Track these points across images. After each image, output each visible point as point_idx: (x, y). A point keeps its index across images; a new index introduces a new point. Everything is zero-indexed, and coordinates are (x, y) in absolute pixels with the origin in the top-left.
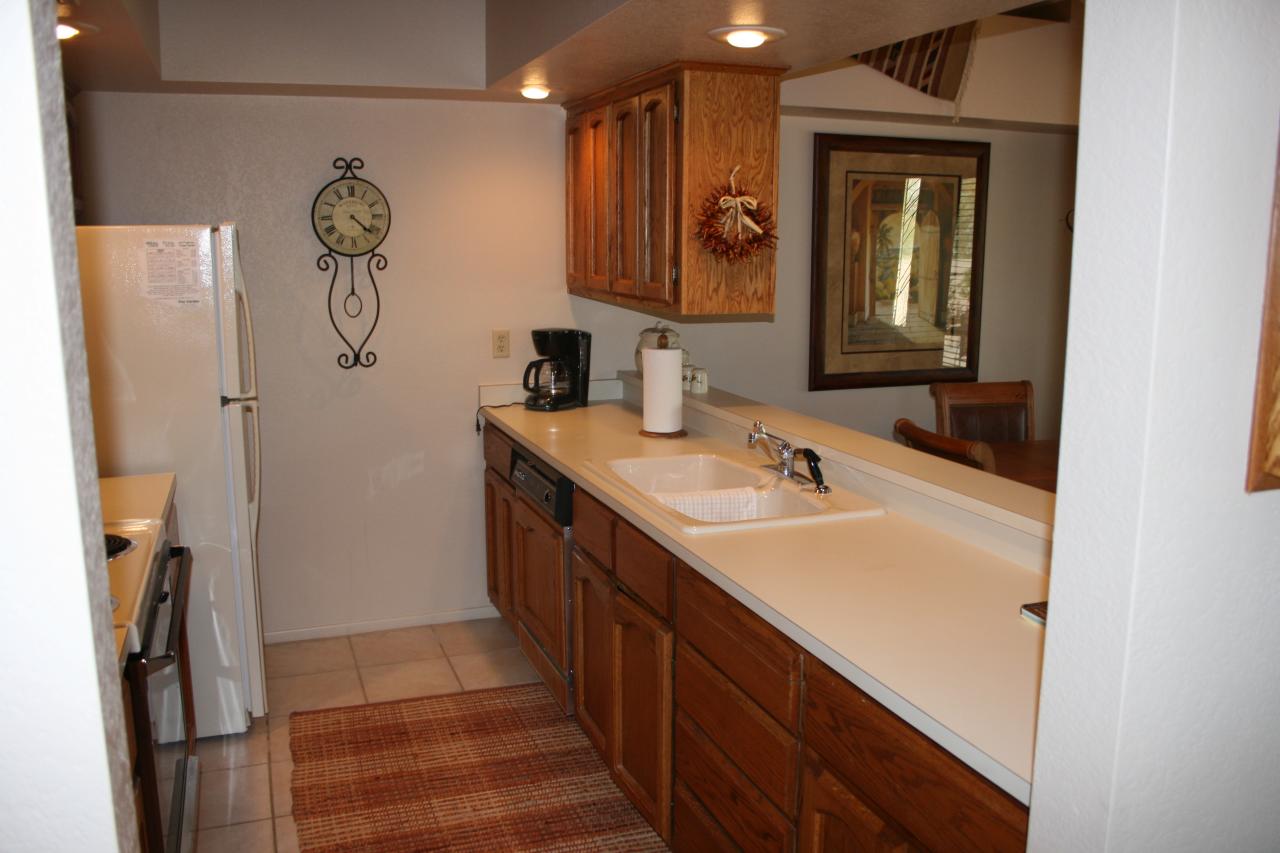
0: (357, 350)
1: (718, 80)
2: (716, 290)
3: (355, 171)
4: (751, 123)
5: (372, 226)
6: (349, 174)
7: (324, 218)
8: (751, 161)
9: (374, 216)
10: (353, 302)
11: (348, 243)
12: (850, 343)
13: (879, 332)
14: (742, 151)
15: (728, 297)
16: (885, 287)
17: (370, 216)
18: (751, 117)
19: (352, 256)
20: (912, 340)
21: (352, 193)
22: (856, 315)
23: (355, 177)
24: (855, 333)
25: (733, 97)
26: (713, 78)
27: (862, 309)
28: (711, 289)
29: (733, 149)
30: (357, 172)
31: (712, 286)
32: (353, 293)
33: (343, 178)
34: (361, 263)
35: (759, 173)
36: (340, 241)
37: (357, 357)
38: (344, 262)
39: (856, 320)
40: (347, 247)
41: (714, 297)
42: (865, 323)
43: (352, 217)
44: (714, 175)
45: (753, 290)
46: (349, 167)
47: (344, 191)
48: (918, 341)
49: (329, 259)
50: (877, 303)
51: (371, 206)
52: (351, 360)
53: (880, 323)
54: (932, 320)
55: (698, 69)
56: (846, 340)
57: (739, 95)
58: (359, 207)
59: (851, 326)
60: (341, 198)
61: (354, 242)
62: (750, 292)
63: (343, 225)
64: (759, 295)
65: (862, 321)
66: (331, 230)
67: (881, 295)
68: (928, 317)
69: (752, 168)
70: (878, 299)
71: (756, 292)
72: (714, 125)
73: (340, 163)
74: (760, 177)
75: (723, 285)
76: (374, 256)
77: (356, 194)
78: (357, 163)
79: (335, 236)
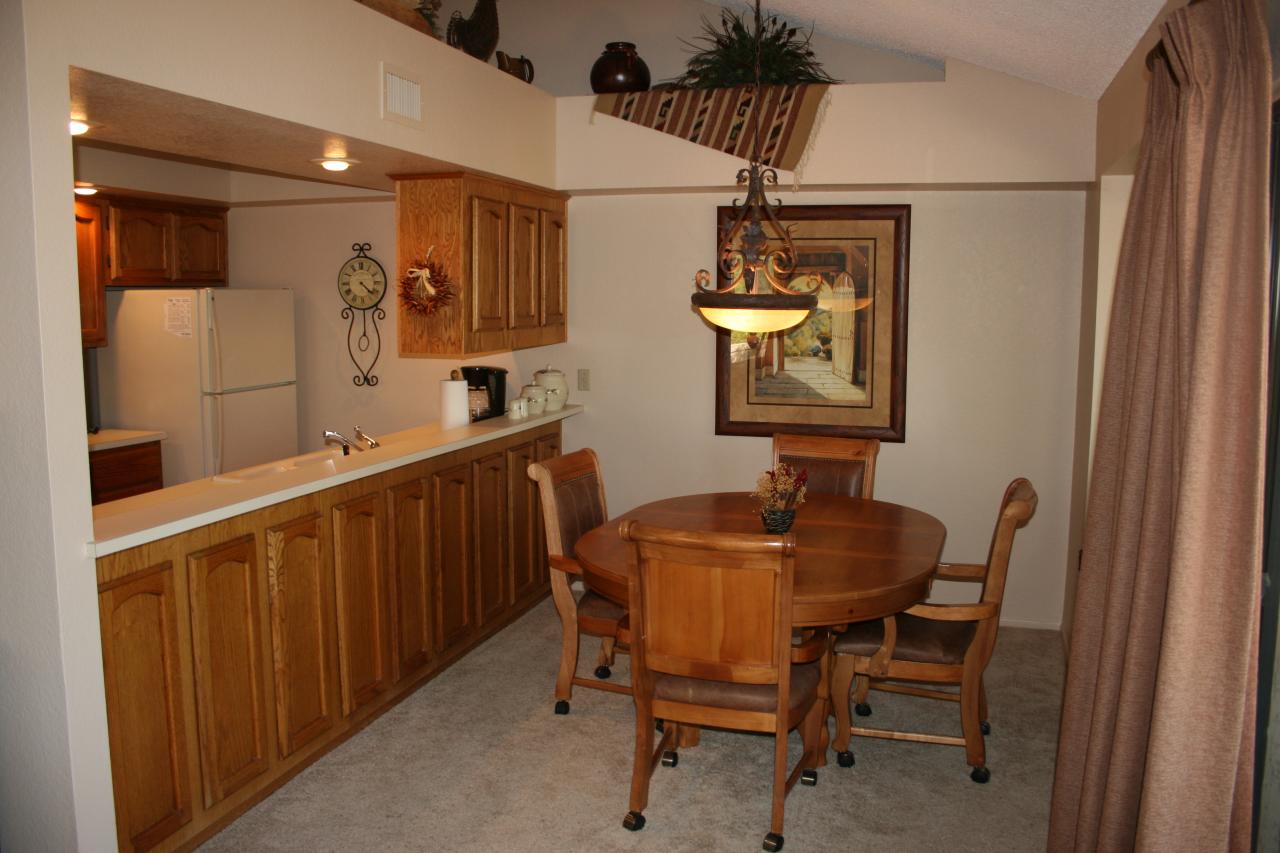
0: (365, 373)
1: (419, 185)
2: (421, 337)
3: (366, 252)
4: (443, 214)
5: (374, 289)
6: (362, 254)
7: (344, 284)
8: (444, 242)
9: (375, 283)
10: (364, 342)
11: (359, 301)
12: (757, 395)
13: (788, 386)
14: (437, 235)
15: (429, 342)
16: (795, 345)
17: (372, 283)
18: (443, 210)
19: (364, 310)
20: (826, 396)
21: (361, 268)
22: (764, 370)
23: (366, 257)
24: (762, 386)
25: (429, 197)
26: (416, 185)
27: (771, 365)
28: (417, 335)
29: (431, 233)
30: (367, 253)
31: (418, 332)
32: (364, 335)
33: (358, 257)
34: (369, 313)
35: (449, 250)
36: (354, 299)
37: (366, 378)
38: (358, 314)
39: (763, 375)
40: (358, 303)
41: (420, 341)
42: (773, 377)
43: (361, 283)
44: (417, 253)
45: (447, 337)
46: (362, 249)
47: (357, 266)
48: (832, 398)
49: (348, 311)
50: (786, 359)
51: (373, 276)
52: (362, 380)
53: (790, 378)
54: (849, 378)
55: (406, 179)
56: (752, 391)
57: (434, 195)
58: (366, 277)
59: (758, 379)
60: (355, 270)
61: (363, 301)
62: (445, 337)
63: (357, 289)
64: (453, 340)
65: (770, 375)
66: (349, 292)
67: (789, 351)
68: (844, 375)
69: (444, 247)
70: (788, 355)
71: (450, 338)
72: (417, 218)
73: (357, 247)
74: (451, 253)
75: (426, 334)
76: (378, 309)
77: (364, 267)
78: (367, 247)
79: (351, 296)
